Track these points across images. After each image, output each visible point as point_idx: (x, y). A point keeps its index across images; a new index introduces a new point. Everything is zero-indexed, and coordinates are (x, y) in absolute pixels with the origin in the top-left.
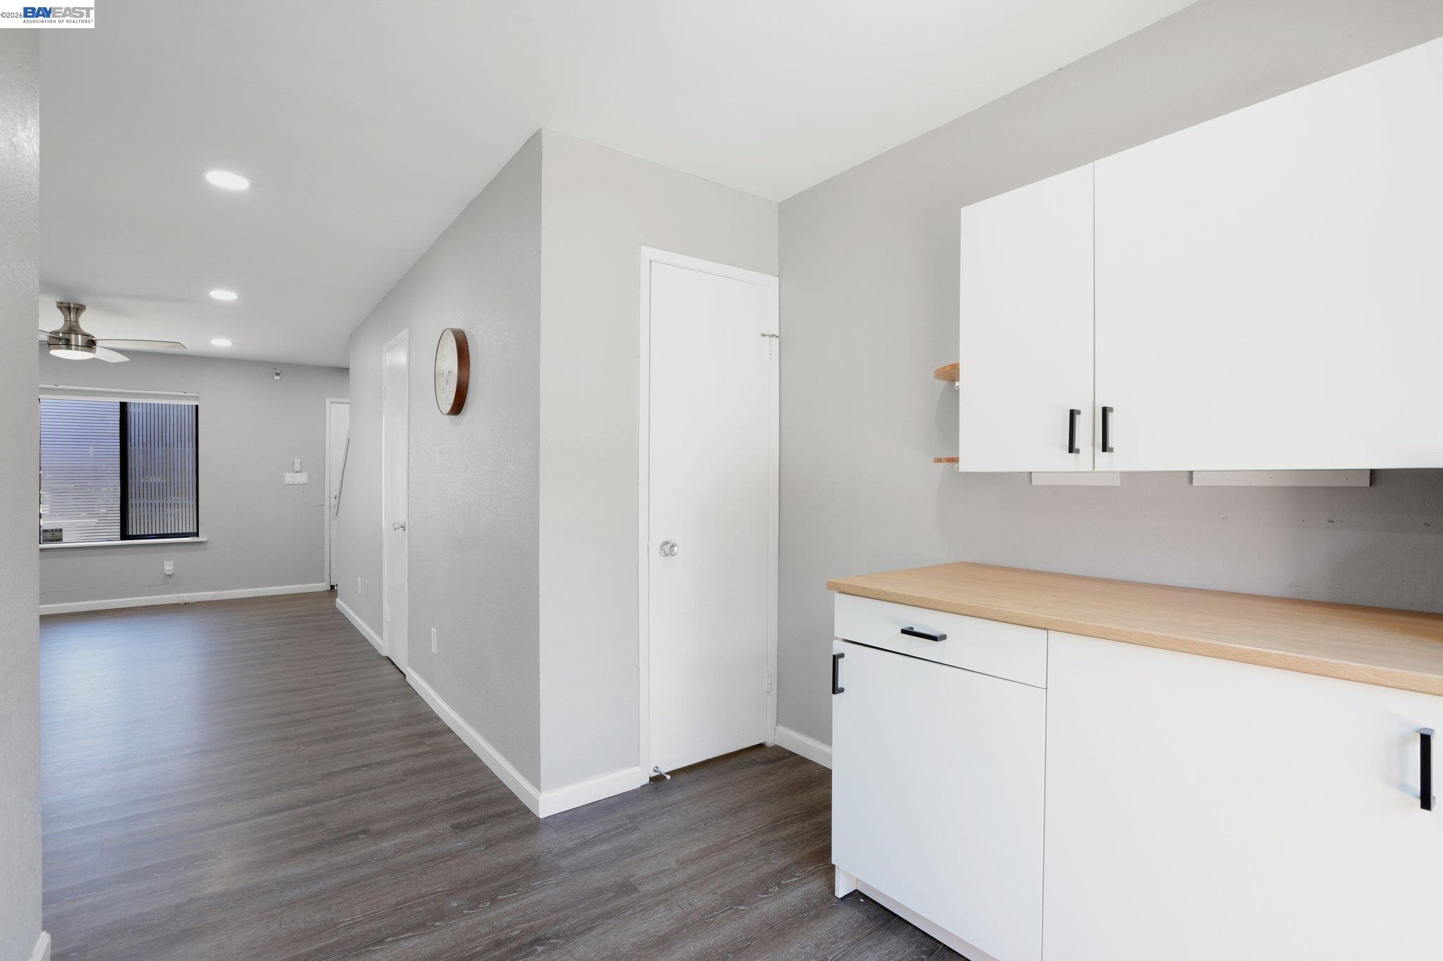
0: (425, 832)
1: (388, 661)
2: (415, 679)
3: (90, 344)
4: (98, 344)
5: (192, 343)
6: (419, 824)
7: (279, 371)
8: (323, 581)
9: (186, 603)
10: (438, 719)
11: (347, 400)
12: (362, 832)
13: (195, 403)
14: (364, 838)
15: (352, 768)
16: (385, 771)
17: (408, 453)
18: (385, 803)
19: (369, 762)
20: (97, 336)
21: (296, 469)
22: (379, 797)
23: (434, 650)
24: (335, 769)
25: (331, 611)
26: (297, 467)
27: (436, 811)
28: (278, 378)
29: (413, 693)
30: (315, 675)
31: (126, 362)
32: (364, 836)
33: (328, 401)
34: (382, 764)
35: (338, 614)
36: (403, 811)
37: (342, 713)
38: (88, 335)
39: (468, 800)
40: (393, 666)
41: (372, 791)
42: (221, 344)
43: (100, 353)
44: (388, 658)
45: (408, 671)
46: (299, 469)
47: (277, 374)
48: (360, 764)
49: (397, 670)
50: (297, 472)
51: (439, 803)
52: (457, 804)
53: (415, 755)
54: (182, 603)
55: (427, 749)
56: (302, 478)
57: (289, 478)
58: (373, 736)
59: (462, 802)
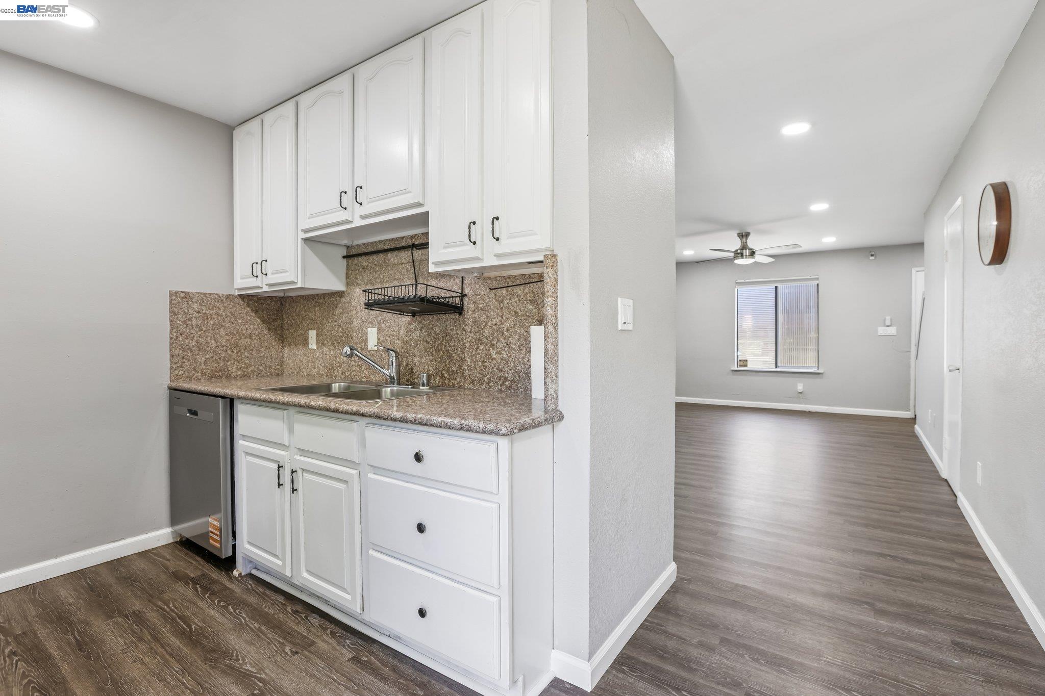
0: (923, 632)
1: (945, 483)
2: (964, 503)
3: (753, 254)
4: (756, 253)
5: (807, 245)
6: (920, 623)
7: (873, 253)
8: (909, 410)
9: (809, 412)
10: (978, 545)
11: (922, 269)
12: (867, 603)
13: (816, 282)
14: (867, 608)
15: (879, 554)
16: (906, 567)
17: (963, 304)
18: (895, 591)
19: (895, 555)
20: (755, 248)
21: (887, 324)
22: (892, 585)
23: (979, 481)
24: (865, 549)
25: (911, 434)
26: (888, 323)
27: (942, 620)
28: (873, 258)
29: (961, 516)
30: (878, 477)
31: (773, 262)
32: (867, 607)
33: (914, 270)
34: (907, 561)
35: (915, 437)
36: (909, 605)
37: (887, 510)
38: (752, 249)
39: (981, 628)
40: (949, 489)
41: (888, 578)
42: (829, 241)
43: (758, 258)
44: (946, 481)
45: (960, 495)
46: (889, 324)
47: (872, 255)
48: (887, 553)
49: (951, 492)
50: (888, 326)
51: (948, 615)
52: (967, 626)
53: (941, 567)
54: (807, 411)
55: (954, 566)
56: (892, 331)
57: (881, 330)
58: (906, 537)
59: (973, 627)
